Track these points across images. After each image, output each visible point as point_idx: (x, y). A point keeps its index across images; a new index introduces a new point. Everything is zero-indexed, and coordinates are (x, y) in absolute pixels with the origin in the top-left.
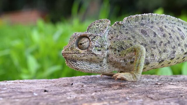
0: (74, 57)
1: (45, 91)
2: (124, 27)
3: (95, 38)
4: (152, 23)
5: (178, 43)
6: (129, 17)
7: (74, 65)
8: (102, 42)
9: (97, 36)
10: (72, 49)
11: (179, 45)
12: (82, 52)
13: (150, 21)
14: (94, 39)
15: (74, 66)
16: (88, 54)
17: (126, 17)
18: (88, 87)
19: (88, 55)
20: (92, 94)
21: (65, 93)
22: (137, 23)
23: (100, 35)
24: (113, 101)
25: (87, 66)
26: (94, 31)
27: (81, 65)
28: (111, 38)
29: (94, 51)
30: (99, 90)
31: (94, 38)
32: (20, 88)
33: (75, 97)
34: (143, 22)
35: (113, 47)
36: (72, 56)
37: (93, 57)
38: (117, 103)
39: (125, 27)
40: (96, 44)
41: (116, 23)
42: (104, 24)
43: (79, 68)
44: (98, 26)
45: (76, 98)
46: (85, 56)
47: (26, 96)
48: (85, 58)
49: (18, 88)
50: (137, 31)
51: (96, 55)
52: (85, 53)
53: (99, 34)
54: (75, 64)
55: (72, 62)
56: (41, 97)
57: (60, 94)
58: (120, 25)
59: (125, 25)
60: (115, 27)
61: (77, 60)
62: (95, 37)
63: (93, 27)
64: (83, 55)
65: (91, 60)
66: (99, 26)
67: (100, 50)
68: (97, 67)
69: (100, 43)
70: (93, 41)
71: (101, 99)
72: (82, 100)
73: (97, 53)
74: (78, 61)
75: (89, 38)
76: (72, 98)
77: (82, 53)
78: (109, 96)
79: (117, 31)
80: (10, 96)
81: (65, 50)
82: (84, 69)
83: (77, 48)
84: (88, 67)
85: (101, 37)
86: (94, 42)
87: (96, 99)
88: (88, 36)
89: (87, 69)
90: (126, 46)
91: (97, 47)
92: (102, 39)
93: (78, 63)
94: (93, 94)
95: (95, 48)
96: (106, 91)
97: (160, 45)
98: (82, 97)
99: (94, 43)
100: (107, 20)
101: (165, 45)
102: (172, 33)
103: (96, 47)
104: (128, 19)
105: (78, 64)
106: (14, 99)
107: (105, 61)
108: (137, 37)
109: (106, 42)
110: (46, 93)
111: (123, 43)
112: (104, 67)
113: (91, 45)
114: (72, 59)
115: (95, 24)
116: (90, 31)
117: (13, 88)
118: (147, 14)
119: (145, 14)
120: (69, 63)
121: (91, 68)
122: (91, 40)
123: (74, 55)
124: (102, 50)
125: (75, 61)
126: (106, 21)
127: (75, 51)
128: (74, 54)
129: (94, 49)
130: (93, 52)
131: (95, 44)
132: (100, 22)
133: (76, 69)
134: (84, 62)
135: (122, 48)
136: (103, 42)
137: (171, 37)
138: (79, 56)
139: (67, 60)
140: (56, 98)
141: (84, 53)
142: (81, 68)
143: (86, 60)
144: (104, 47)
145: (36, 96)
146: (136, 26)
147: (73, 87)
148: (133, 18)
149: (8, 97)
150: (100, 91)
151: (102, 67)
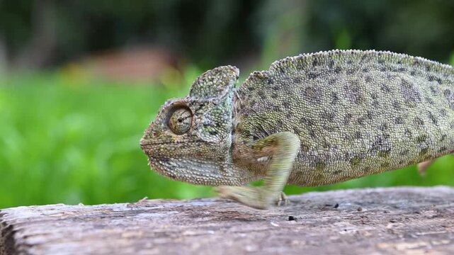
0: (162, 150)
1: (291, 219)
2: (270, 82)
3: (204, 107)
4: (337, 72)
5: (397, 115)
6: (285, 60)
7: (165, 168)
8: (218, 115)
9: (206, 104)
10: (157, 134)
11: (398, 121)
12: (177, 138)
13: (334, 67)
14: (201, 111)
15: (164, 172)
16: (189, 142)
17: (276, 61)
18: (372, 211)
19: (190, 144)
20: (386, 226)
21: (331, 222)
22: (302, 72)
23: (214, 100)
24: (438, 241)
25: (192, 170)
26: (203, 92)
27: (180, 167)
28: (240, 108)
29: (203, 135)
30: (398, 217)
31: (200, 108)
32: (236, 212)
33: (355, 231)
34: (315, 69)
35: (243, 127)
36: (159, 150)
37: (202, 147)
38: (447, 244)
39: (273, 83)
40: (205, 120)
41: (252, 74)
42: (225, 76)
43: (175, 174)
44: (211, 83)
45: (358, 232)
46: (184, 147)
47: (257, 229)
48: (185, 151)
49: (233, 212)
50: (297, 90)
51: (206, 143)
52: (185, 140)
53: (211, 100)
54: (167, 165)
55: (161, 162)
56: (287, 230)
57: (323, 226)
58: (261, 78)
59: (274, 78)
60: (252, 84)
61: (171, 156)
62: (201, 106)
63: (202, 85)
64: (180, 145)
65: (199, 154)
66: (215, 82)
67: (215, 133)
68: (214, 173)
69: (213, 117)
70: (197, 114)
71: (410, 237)
72: (371, 237)
73: (209, 139)
74: (172, 159)
75: (191, 108)
76: (349, 232)
77: (178, 142)
78: (424, 230)
79: (254, 93)
80: (228, 227)
81: (145, 138)
82: (187, 175)
83: (168, 133)
84: (195, 173)
85: (215, 104)
86: (199, 116)
87: (401, 236)
88: (188, 104)
89: (194, 176)
90: (269, 124)
91: (209, 127)
92: (217, 109)
93: (172, 163)
94: (390, 226)
95: (204, 128)
96: (413, 220)
97: (346, 123)
98: (369, 231)
99: (200, 118)
100: (232, 68)
101: (360, 121)
102: (380, 93)
103: (205, 126)
104: (280, 64)
105: (174, 166)
106: (236, 232)
107: (228, 157)
108: (294, 103)
109: (228, 115)
110: (293, 222)
111: (264, 119)
112: (228, 173)
113: (194, 124)
114: (159, 155)
115: (206, 78)
116: (194, 95)
117: (222, 213)
118: (326, 53)
119: (321, 52)
120: (154, 164)
121: (202, 175)
122: (193, 112)
123: (162, 146)
124: (220, 131)
125: (167, 160)
126: (229, 70)
127: (164, 139)
128: (163, 144)
129: (200, 130)
130: (199, 136)
131: (203, 121)
132: (217, 73)
133: (171, 176)
134: (185, 161)
135: (261, 129)
136: (220, 114)
137: (376, 103)
138: (173, 149)
139: (150, 157)
140: (318, 232)
141: (182, 141)
142: (179, 175)
143: (189, 155)
144: (224, 124)
145: (277, 229)
146: (297, 81)
147: (340, 211)
148: (293, 62)
149: (225, 229)
150: (400, 220)
151: (225, 171)
